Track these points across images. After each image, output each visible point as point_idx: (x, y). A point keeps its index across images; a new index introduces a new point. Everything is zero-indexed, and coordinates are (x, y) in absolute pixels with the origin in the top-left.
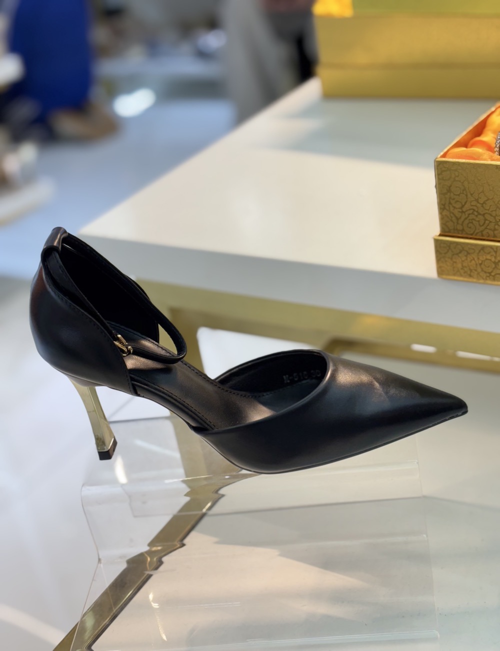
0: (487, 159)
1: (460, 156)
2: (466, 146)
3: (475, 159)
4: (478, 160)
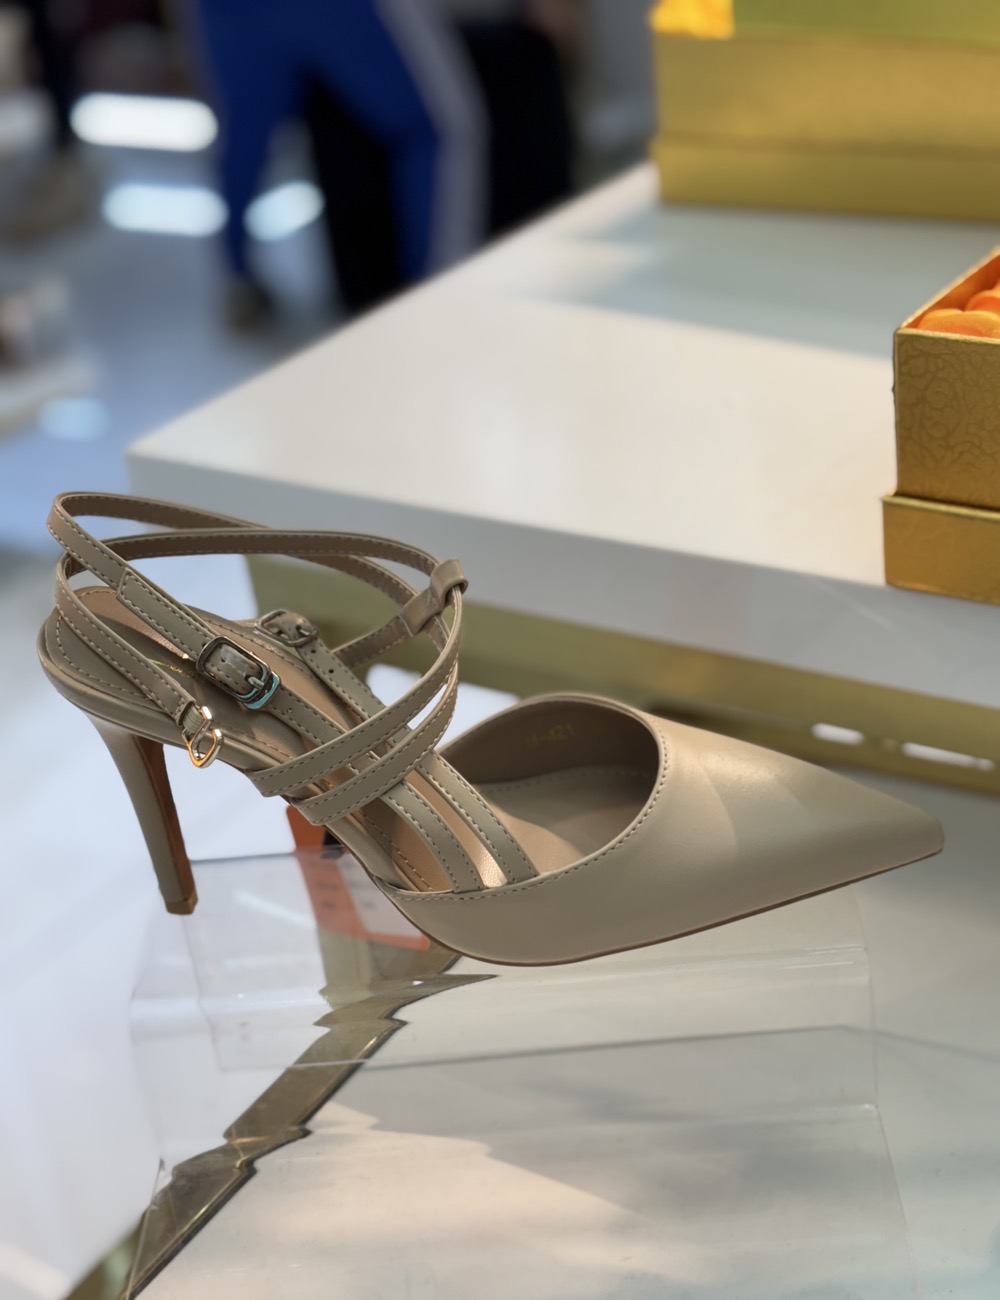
1: (949, 325)
2: (962, 307)
3: (980, 334)
4: (989, 336)
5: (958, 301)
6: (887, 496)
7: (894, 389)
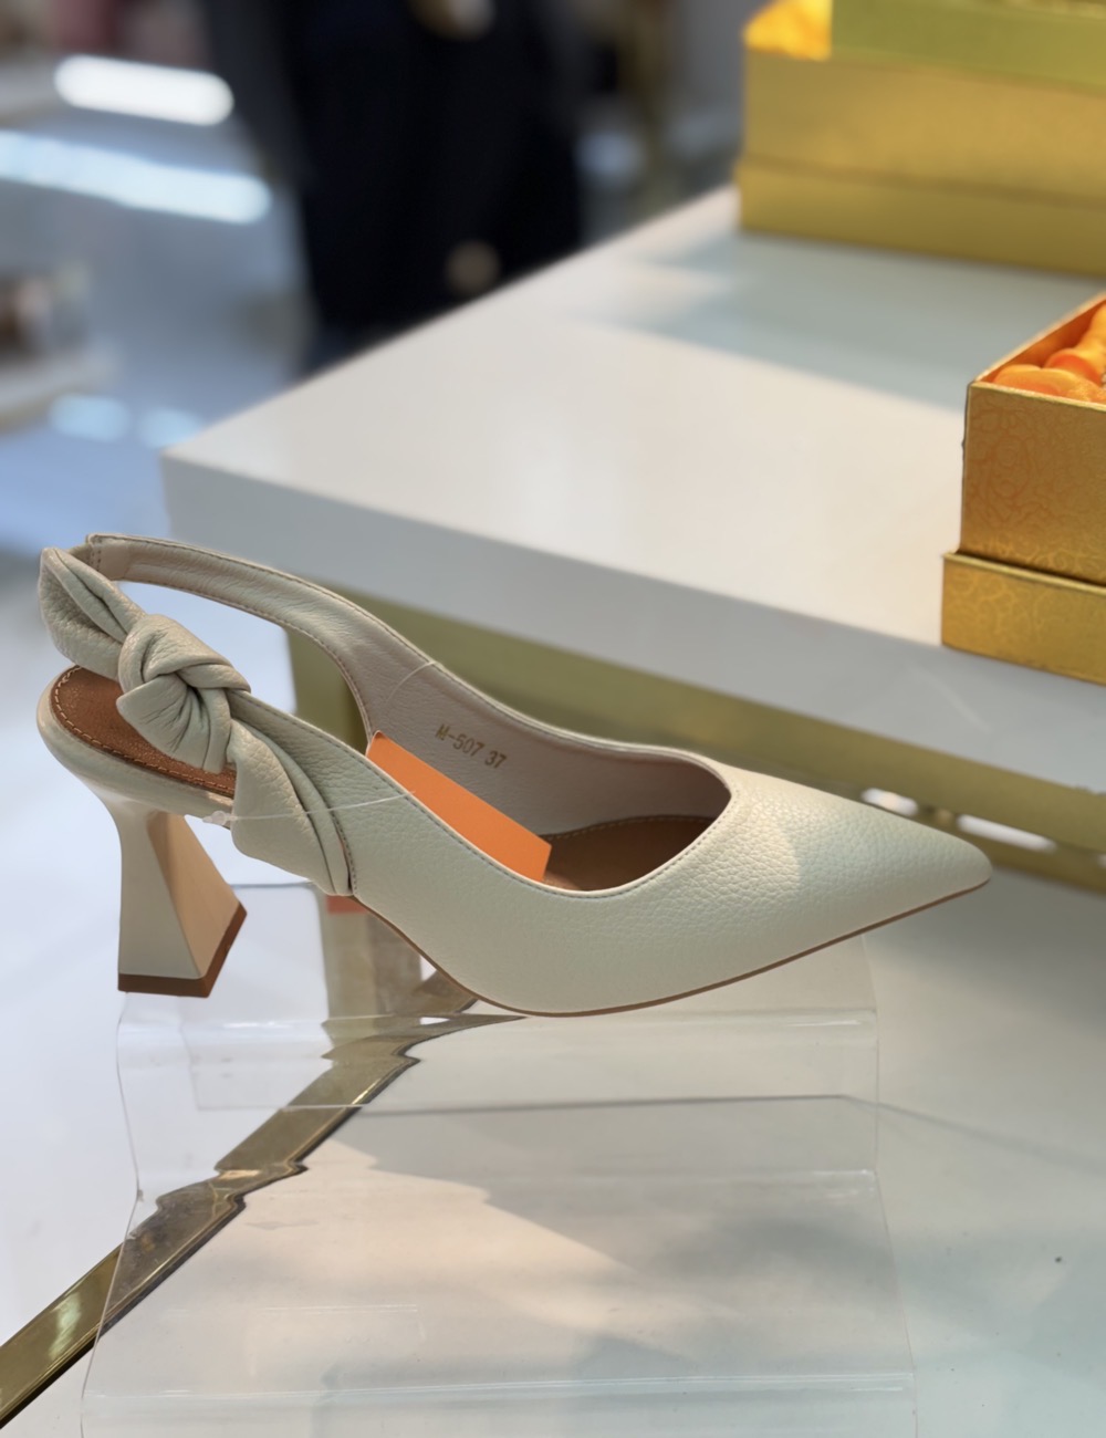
0: (1084, 396)
1: (1025, 383)
2: (1041, 364)
3: (1056, 393)
4: (1064, 396)
5: (1037, 358)
6: (950, 553)
7: (964, 444)
